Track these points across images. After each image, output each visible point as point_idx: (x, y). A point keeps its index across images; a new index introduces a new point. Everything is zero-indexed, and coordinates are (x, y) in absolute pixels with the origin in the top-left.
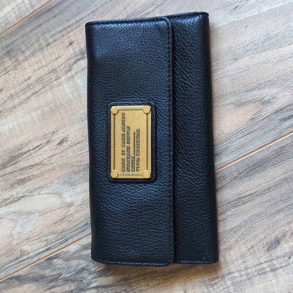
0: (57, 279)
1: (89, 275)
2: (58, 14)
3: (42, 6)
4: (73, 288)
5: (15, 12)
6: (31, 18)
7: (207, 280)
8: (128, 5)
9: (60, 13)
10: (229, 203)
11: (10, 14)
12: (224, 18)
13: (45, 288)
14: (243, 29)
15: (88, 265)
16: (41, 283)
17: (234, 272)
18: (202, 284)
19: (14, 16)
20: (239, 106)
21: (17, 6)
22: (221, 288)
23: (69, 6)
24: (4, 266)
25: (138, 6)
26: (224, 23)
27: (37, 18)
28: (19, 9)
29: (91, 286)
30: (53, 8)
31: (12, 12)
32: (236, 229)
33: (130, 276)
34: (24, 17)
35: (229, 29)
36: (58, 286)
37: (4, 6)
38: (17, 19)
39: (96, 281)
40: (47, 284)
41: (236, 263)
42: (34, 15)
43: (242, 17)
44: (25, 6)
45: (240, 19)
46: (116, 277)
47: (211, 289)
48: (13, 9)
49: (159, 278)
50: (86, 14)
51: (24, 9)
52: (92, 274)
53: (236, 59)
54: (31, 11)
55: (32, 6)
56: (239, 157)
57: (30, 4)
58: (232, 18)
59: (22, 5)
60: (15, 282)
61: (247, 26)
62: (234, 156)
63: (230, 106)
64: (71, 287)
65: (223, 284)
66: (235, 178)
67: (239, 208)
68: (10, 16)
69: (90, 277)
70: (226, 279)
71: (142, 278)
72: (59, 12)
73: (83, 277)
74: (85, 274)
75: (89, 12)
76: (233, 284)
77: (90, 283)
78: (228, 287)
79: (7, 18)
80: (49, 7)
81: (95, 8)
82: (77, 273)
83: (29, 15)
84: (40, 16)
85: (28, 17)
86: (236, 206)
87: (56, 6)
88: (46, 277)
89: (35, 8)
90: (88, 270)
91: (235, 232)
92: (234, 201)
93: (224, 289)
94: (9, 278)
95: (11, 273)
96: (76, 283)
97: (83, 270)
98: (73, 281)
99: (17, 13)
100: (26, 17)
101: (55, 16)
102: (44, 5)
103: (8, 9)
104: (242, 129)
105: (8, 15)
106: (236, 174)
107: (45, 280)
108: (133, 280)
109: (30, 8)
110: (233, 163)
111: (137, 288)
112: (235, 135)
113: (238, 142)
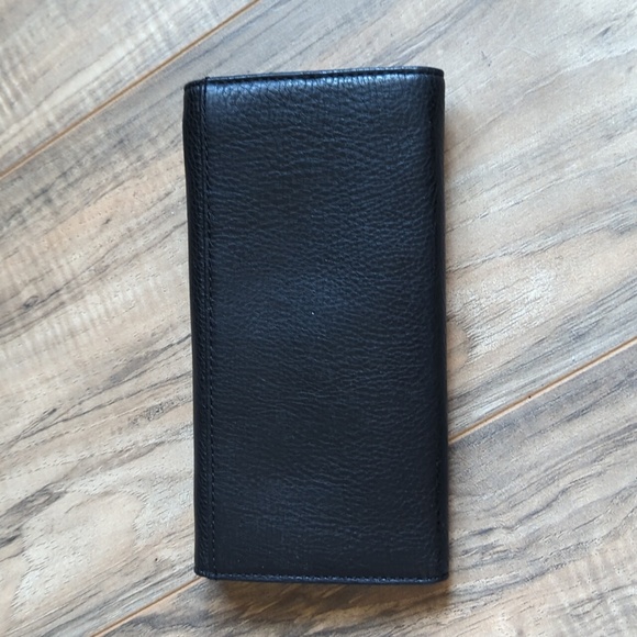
1: (307, 607)
2: (226, 60)
3: (193, 44)
5: (133, 59)
6: (168, 69)
7: (567, 605)
8: (376, 35)
9: (231, 56)
10: (609, 438)
11: (122, 63)
12: (582, 54)
14: (622, 74)
16: (202, 629)
17: (626, 586)
18: (555, 616)
19: (131, 67)
20: (622, 233)
21: (138, 46)
22: (598, 622)
24: (118, 596)
25: (396, 36)
26: (581, 65)
27: (181, 68)
28: (143, 53)
30: (216, 46)
31: (127, 59)
32: (626, 494)
33: (396, 606)
34: (153, 67)
35: (594, 75)
37: (111, 48)
38: (139, 72)
41: (629, 567)
42: (174, 64)
43: (618, 50)
44: (155, 46)
45: (615, 54)
46: (367, 608)
47: (577, 625)
48: (130, 53)
50: (287, 57)
51: (154, 51)
53: (610, 137)
54: (169, 55)
55: (171, 46)
56: (626, 340)
57: (164, 40)
58: (598, 54)
59: (147, 43)
60: (145, 630)
61: (630, 69)
62: (614, 338)
63: (602, 235)
65: (603, 613)
66: (620, 384)
67: (630, 447)
68: (124, 67)
70: (609, 601)
71: (425, 608)
72: (228, 55)
75: (294, 53)
76: (625, 612)
78: (613, 619)
79: (117, 72)
80: (206, 47)
81: (305, 44)
83: (164, 64)
84: (187, 64)
85: (163, 68)
86: (625, 445)
87: (222, 42)
89: (178, 49)
91: (624, 500)
92: (619, 433)
93: (604, 623)
94: (131, 622)
95: (134, 610)
99: (139, 60)
100: (159, 68)
101: (220, 64)
102: (197, 42)
103: (120, 52)
104: (629, 280)
105: (119, 66)
106: (621, 377)
108: (404, 614)
109: (166, 49)
110: (615, 353)
111: (414, 629)
112: (616, 295)
113: (622, 308)
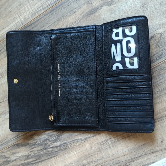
0: (35, 145)
4: (42, 148)
13: (30, 149)
15: (48, 138)
23: (39, 24)
29: (50, 147)
36: (35, 147)
39: (52, 145)
40: (31, 147)
49: (80, 142)
52: (50, 141)
64: (41, 147)
69: (49, 143)
73: (46, 143)
74: (47, 142)
77: (50, 146)
82: (44, 141)
88: (30, 144)
90: (48, 140)
96: (43, 146)
97: (46, 140)
98: (42, 145)
107: (30, 145)
